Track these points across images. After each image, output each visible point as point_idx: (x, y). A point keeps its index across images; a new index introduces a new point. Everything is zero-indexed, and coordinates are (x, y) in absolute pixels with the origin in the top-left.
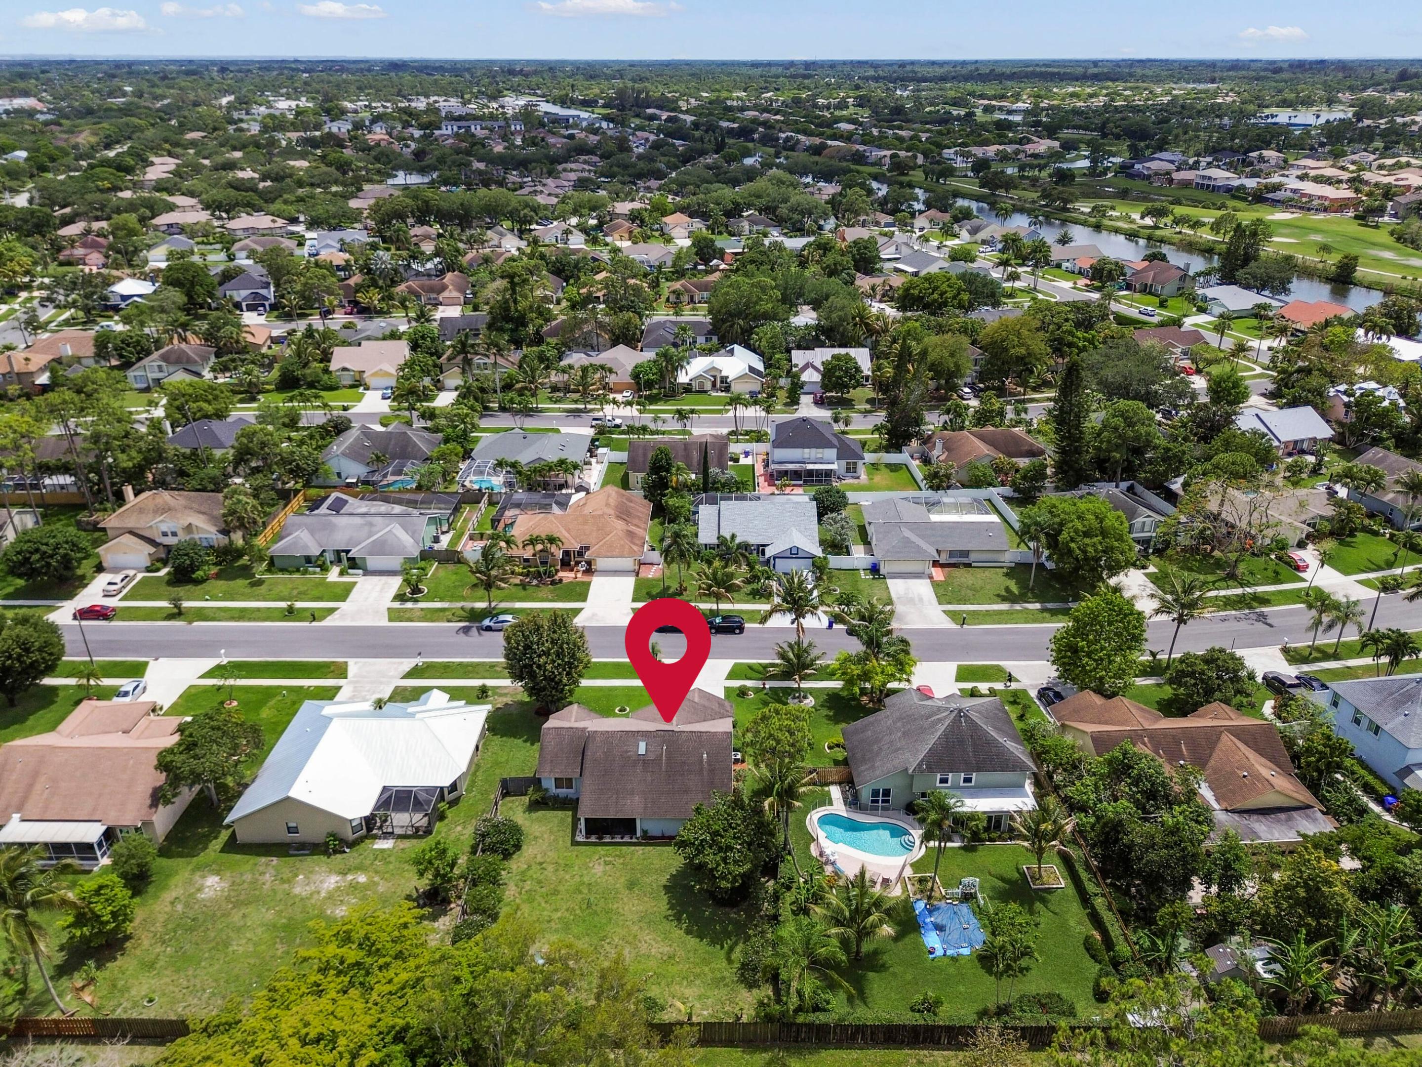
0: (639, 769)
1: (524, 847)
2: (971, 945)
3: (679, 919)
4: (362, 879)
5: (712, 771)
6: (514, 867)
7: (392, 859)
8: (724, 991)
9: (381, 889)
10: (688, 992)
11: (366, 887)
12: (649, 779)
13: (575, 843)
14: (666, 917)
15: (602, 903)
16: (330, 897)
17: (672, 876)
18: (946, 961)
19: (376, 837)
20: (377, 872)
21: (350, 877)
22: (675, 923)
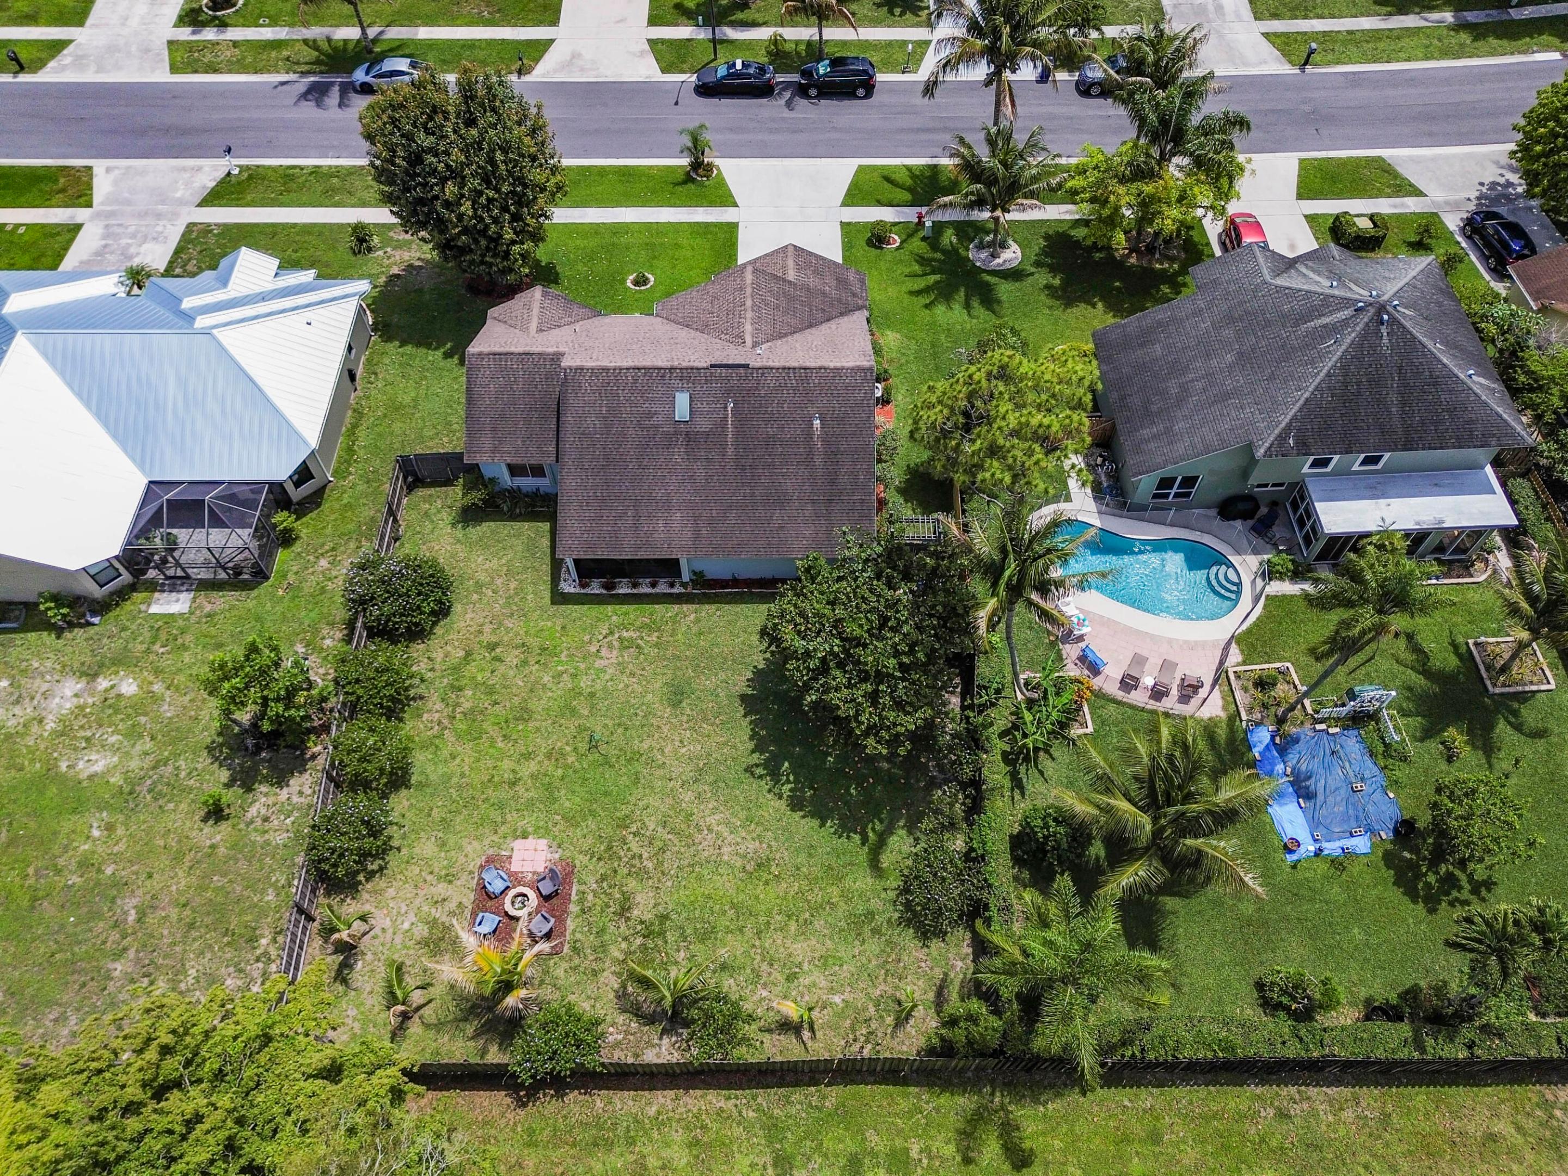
0: (678, 454)
1: (457, 608)
2: (1370, 830)
3: (774, 773)
4: (129, 687)
5: (832, 454)
6: (438, 655)
7: (188, 638)
8: (873, 946)
9: (168, 711)
10: (800, 949)
11: (138, 706)
12: (701, 473)
13: (559, 598)
15: (619, 738)
16: (65, 731)
17: (758, 673)
18: (1322, 867)
19: (153, 587)
20: (157, 672)
21: (103, 683)
22: (766, 784)
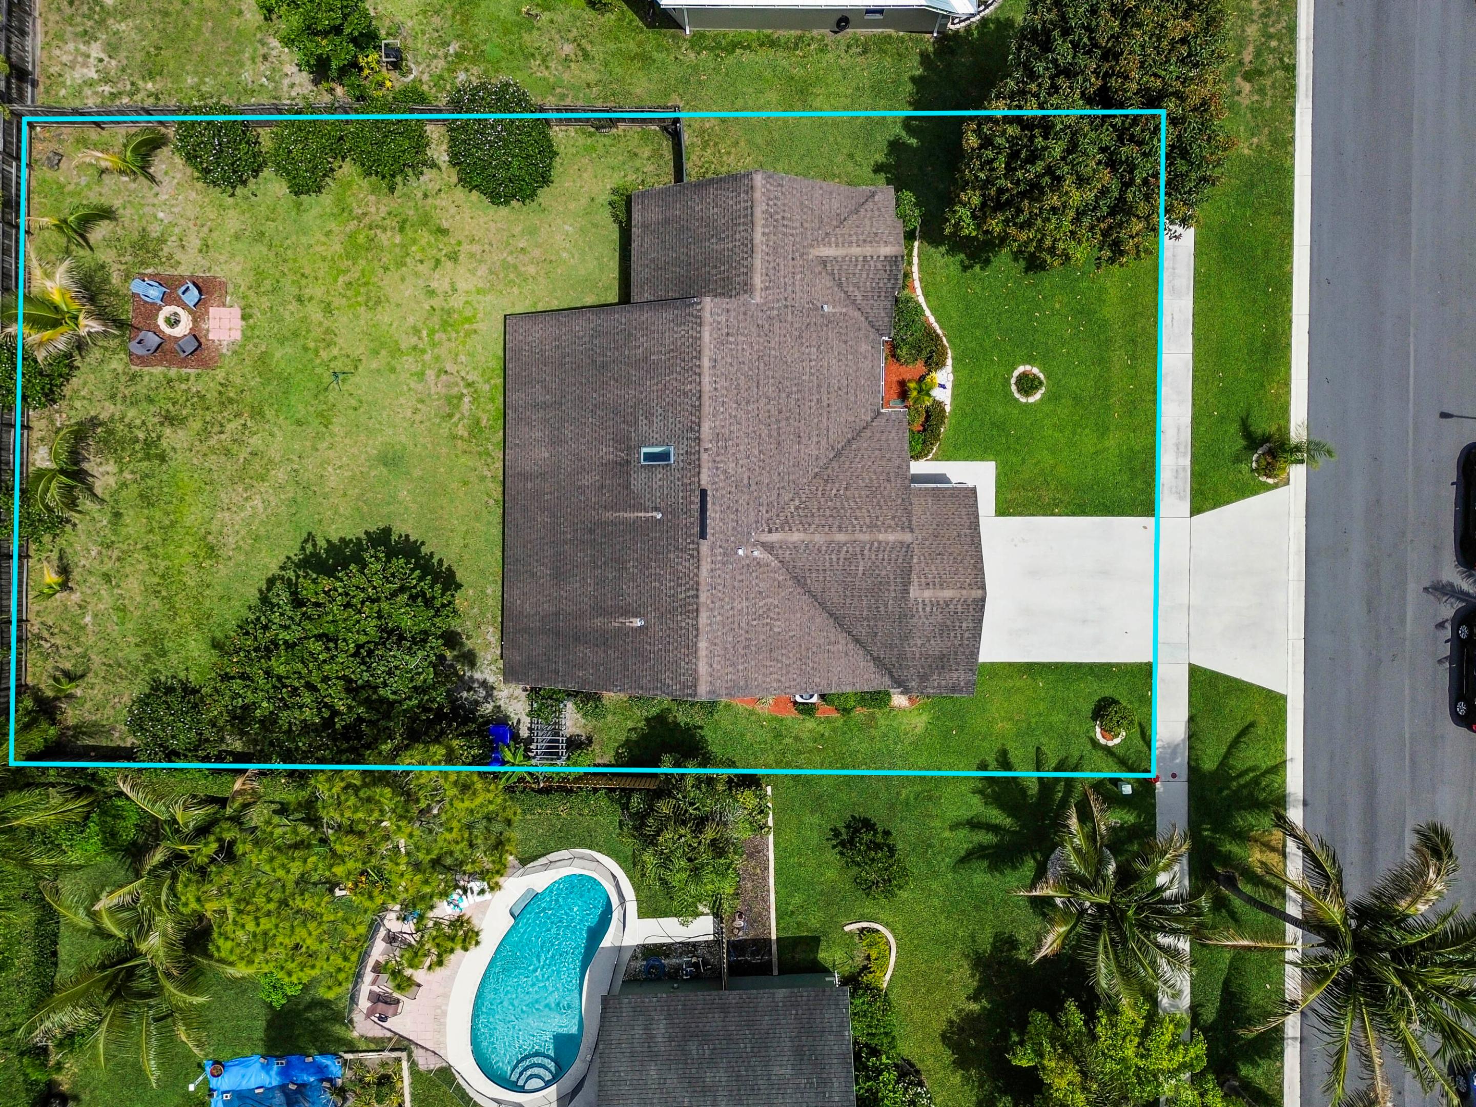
0: (608, 453)
3: (306, 563)
5: (604, 640)
6: (443, 200)
10: (132, 587)
12: (588, 480)
14: (310, 537)
15: (346, 402)
17: (417, 546)
